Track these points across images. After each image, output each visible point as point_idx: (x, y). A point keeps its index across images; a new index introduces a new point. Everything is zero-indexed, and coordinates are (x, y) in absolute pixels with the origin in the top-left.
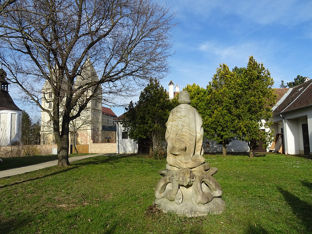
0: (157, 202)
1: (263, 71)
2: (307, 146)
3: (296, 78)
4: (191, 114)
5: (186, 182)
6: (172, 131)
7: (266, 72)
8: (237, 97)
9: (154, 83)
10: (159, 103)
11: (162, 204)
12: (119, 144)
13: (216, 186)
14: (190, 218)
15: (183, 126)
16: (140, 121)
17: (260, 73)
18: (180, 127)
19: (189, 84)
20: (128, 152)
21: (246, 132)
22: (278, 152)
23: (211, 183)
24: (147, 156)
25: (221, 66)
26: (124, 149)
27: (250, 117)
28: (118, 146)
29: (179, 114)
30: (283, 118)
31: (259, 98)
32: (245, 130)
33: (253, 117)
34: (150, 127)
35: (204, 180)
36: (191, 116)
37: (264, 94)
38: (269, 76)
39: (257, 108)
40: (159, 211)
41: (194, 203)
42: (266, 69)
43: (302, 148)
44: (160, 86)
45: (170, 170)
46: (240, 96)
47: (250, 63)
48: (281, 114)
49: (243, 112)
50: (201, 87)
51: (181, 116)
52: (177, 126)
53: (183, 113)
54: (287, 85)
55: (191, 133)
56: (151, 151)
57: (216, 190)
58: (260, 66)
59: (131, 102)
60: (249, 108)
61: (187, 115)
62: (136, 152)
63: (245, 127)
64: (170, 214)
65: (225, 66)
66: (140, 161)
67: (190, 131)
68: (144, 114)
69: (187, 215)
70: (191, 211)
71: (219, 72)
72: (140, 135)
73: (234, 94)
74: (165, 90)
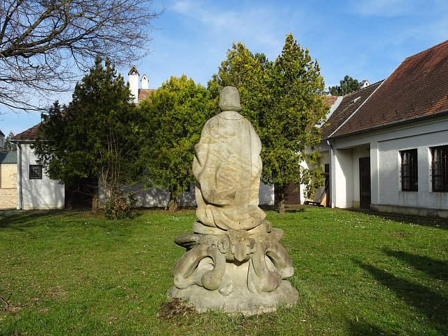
0: (181, 294)
1: (309, 64)
2: (364, 194)
3: (343, 80)
4: (244, 131)
5: (242, 254)
6: (209, 161)
7: (313, 65)
8: (264, 105)
9: (105, 68)
10: (116, 108)
11: (192, 297)
12: (23, 190)
13: (286, 259)
14: (251, 318)
15: (230, 153)
16: (74, 143)
17: (303, 66)
18: (224, 154)
19: (174, 76)
20: (42, 207)
21: (278, 170)
22: (319, 205)
23: (279, 255)
24: (87, 213)
25: (234, 47)
26: (34, 200)
27: (285, 142)
28: (21, 193)
29: (221, 131)
30: (331, 146)
31: (301, 110)
32: (277, 165)
33: (291, 143)
34: (98, 156)
35: (269, 250)
36: (244, 134)
37: (309, 103)
38: (317, 73)
39: (298, 128)
40: (188, 309)
41: (254, 290)
42: (313, 60)
43: (357, 198)
44: (117, 75)
45: (204, 235)
46: (269, 105)
47: (287, 47)
48: (329, 139)
49: (274, 134)
50: (196, 83)
51: (226, 133)
52: (218, 152)
53: (229, 129)
54: (328, 90)
55: (244, 165)
56: (95, 204)
57: (286, 266)
58: (304, 53)
59: (56, 104)
60: (284, 128)
61: (236, 132)
62: (60, 205)
63: (278, 161)
64: (212, 314)
65: (242, 48)
66: (78, 222)
67: (242, 162)
68: (85, 130)
69: (245, 313)
70: (250, 306)
71: (232, 57)
72: (76, 172)
73: (260, 101)
74: (128, 84)
